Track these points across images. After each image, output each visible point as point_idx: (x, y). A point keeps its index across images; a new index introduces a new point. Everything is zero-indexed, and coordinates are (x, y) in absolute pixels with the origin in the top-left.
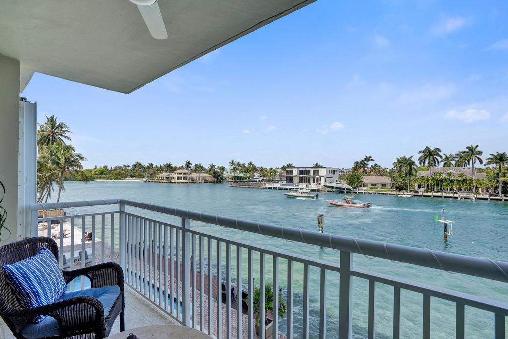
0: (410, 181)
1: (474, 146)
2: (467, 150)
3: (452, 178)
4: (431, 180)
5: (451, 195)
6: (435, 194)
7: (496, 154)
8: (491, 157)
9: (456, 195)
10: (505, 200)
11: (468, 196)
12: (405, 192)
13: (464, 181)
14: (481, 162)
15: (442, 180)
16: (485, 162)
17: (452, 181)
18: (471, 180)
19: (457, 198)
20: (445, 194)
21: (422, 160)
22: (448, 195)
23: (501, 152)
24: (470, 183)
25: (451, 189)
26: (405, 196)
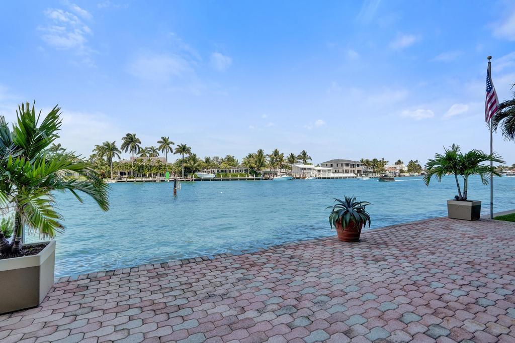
0: (113, 168)
1: (167, 138)
2: (162, 140)
3: (151, 164)
4: (134, 166)
5: (151, 179)
6: (137, 179)
7: (181, 145)
8: (178, 147)
9: (154, 179)
10: (186, 181)
11: (163, 179)
12: (109, 179)
13: (160, 167)
14: (172, 152)
15: (142, 166)
16: (174, 151)
17: (150, 166)
18: (165, 165)
19: (155, 181)
20: (145, 179)
21: (125, 146)
22: (148, 179)
23: (184, 144)
24: (164, 168)
25: (150, 174)
26: (110, 182)
